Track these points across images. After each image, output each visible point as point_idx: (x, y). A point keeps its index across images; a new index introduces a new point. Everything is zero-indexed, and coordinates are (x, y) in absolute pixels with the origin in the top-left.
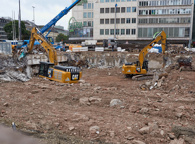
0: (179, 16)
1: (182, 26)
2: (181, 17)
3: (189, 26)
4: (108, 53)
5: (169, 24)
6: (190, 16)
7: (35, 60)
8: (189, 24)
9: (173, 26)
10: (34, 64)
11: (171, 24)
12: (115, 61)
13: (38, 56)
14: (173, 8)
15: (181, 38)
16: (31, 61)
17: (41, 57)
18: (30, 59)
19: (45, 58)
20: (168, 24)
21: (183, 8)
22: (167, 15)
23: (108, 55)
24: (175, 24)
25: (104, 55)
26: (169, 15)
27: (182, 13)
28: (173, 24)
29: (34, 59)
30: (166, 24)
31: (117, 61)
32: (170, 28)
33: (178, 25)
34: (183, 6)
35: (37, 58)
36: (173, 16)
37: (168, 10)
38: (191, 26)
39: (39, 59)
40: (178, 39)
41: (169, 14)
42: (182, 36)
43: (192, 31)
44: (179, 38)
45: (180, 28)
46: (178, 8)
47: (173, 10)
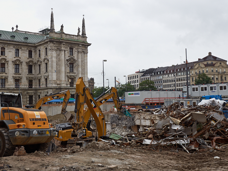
7: (144, 120)
10: (143, 125)
13: (148, 116)
16: (140, 121)
17: (151, 118)
18: (138, 119)
19: (156, 119)
29: (142, 119)
35: (147, 119)
39: (149, 120)
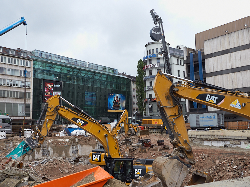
0: (17, 89)
1: (21, 102)
2: (20, 91)
3: (29, 103)
4: (16, 141)
5: (6, 99)
6: (29, 91)
8: (29, 100)
9: (11, 101)
11: (8, 99)
12: (35, 153)
14: (11, 78)
15: (21, 117)
20: (4, 98)
21: (22, 80)
22: (3, 87)
23: (17, 144)
24: (13, 99)
25: (11, 144)
26: (6, 87)
27: (21, 86)
28: (11, 99)
30: (2, 98)
31: (38, 152)
32: (7, 103)
33: (17, 101)
34: (21, 78)
36: (11, 88)
37: (5, 80)
38: (30, 102)
40: (17, 118)
41: (6, 85)
42: (21, 115)
43: (32, 109)
44: (18, 116)
45: (20, 104)
46: (16, 79)
47: (11, 81)
